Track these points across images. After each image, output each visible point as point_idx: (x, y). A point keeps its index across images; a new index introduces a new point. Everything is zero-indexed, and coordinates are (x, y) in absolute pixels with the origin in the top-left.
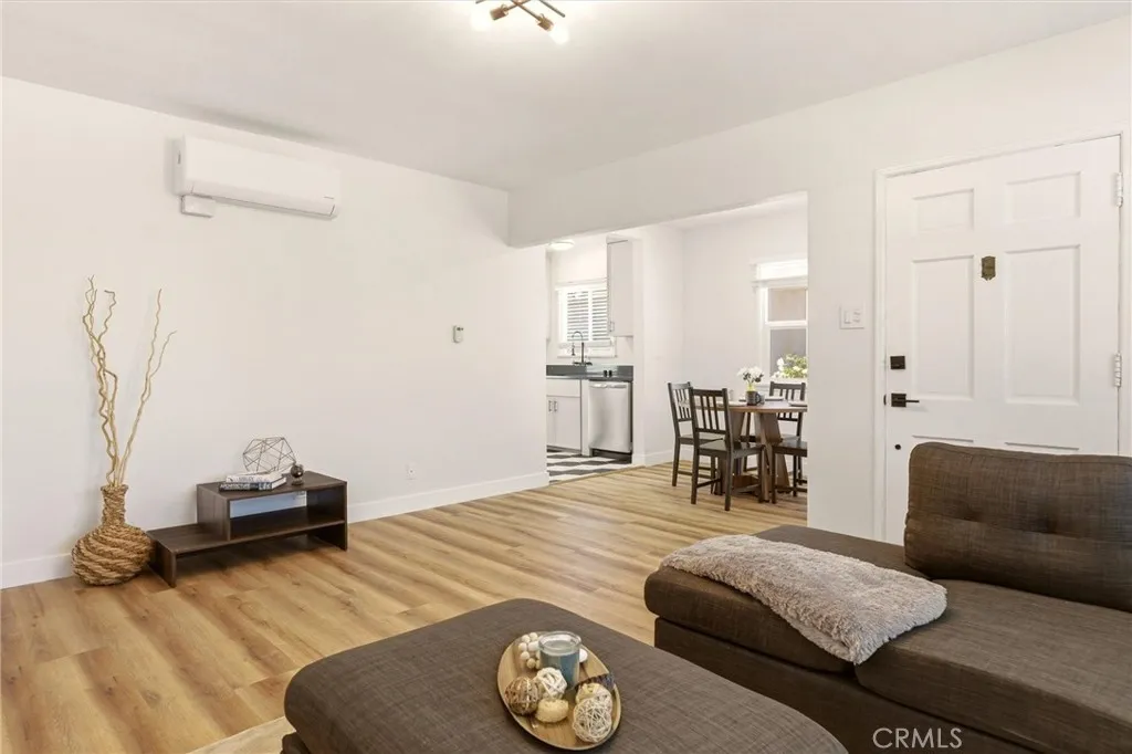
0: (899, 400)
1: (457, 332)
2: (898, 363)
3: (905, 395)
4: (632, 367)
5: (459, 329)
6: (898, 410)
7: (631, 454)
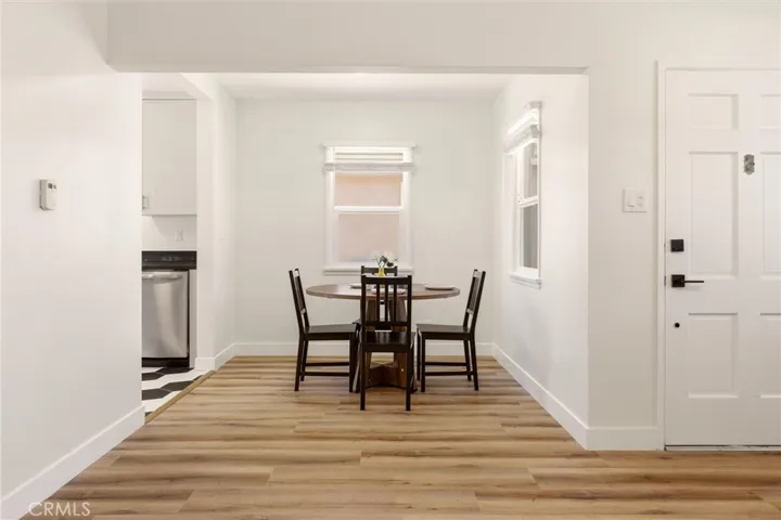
0: (678, 281)
1: (49, 190)
2: (677, 246)
3: (683, 277)
4: (195, 253)
5: (50, 186)
6: (677, 291)
7: (188, 358)
